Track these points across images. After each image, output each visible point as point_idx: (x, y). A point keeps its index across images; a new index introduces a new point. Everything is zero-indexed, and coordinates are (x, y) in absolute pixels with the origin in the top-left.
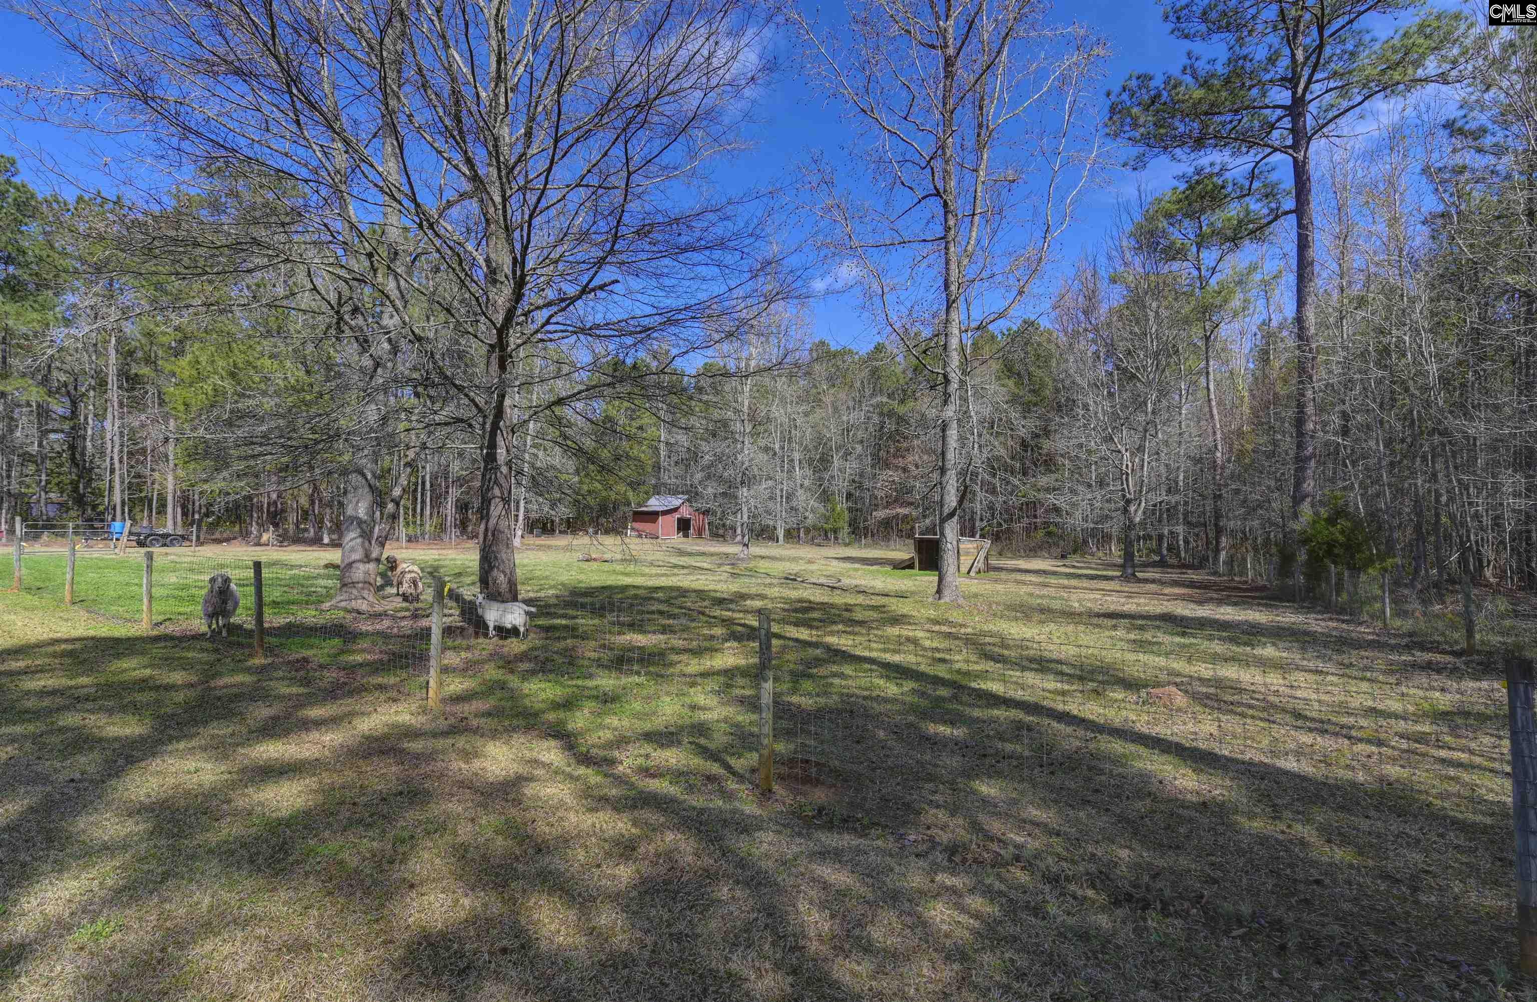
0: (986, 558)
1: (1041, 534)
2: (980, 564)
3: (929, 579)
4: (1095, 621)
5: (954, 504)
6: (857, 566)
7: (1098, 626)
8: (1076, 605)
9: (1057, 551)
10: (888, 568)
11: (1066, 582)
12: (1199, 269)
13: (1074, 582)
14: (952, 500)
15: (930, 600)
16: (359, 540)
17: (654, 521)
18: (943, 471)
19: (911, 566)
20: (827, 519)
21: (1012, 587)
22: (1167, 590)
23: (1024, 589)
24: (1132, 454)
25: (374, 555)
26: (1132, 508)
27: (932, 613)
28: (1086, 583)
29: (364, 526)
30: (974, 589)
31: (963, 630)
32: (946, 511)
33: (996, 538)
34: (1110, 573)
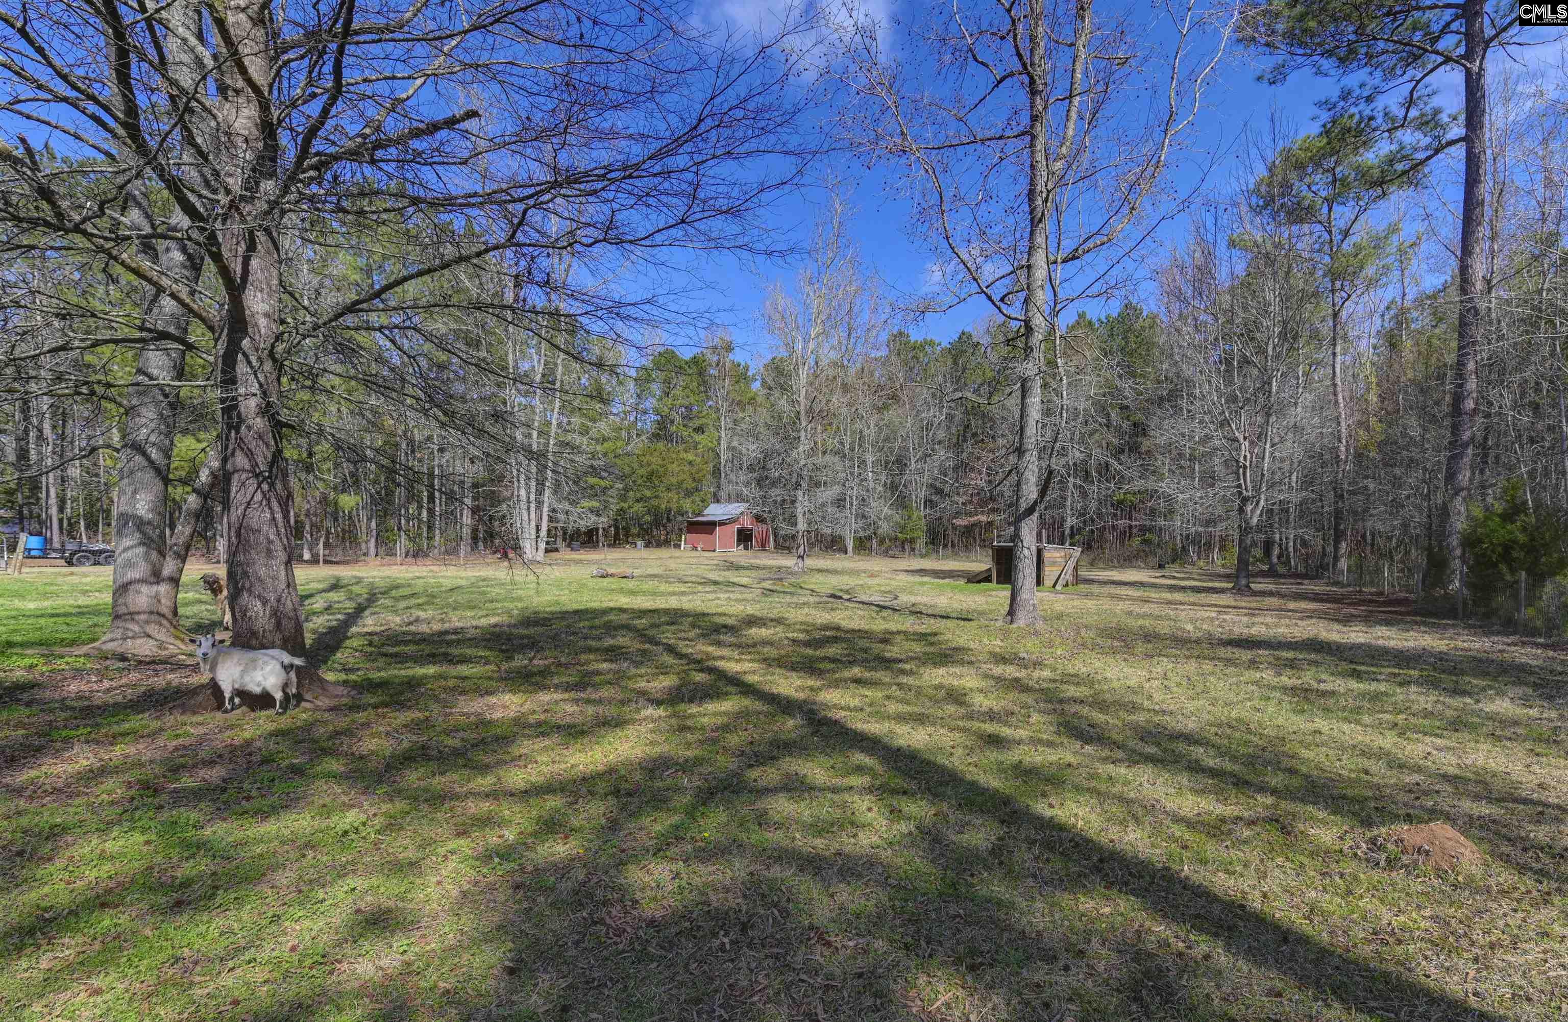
0: (1076, 569)
1: (1136, 542)
2: (1068, 576)
3: (1000, 595)
4: (1223, 652)
5: (1034, 496)
6: (926, 579)
7: (1229, 662)
8: (1190, 627)
9: (1155, 560)
10: (962, 582)
11: (1168, 596)
12: (1330, 233)
13: (1178, 596)
14: (1030, 491)
15: (999, 624)
16: (141, 550)
17: (711, 532)
18: (1020, 451)
19: (988, 579)
20: (903, 529)
21: (1106, 604)
22: (1292, 605)
23: (1121, 606)
24: (1252, 443)
25: (167, 571)
26: (1249, 508)
27: (997, 644)
28: (1192, 597)
29: (149, 530)
30: (1058, 607)
31: (1036, 674)
32: (1023, 506)
33: (1087, 547)
34: (1217, 585)
